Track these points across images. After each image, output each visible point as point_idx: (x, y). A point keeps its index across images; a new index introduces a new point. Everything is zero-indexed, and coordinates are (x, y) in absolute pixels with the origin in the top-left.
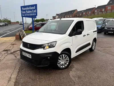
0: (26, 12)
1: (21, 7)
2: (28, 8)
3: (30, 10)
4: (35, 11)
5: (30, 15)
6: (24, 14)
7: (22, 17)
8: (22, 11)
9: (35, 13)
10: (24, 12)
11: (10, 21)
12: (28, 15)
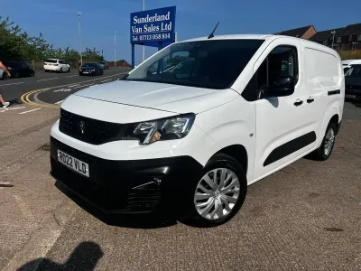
0: (143, 29)
1: (133, 15)
2: (148, 19)
3: (156, 23)
4: (169, 27)
5: (155, 37)
6: (139, 35)
7: (133, 43)
8: (134, 25)
9: (167, 33)
10: (139, 30)
11: (102, 57)
12: (149, 38)
